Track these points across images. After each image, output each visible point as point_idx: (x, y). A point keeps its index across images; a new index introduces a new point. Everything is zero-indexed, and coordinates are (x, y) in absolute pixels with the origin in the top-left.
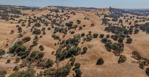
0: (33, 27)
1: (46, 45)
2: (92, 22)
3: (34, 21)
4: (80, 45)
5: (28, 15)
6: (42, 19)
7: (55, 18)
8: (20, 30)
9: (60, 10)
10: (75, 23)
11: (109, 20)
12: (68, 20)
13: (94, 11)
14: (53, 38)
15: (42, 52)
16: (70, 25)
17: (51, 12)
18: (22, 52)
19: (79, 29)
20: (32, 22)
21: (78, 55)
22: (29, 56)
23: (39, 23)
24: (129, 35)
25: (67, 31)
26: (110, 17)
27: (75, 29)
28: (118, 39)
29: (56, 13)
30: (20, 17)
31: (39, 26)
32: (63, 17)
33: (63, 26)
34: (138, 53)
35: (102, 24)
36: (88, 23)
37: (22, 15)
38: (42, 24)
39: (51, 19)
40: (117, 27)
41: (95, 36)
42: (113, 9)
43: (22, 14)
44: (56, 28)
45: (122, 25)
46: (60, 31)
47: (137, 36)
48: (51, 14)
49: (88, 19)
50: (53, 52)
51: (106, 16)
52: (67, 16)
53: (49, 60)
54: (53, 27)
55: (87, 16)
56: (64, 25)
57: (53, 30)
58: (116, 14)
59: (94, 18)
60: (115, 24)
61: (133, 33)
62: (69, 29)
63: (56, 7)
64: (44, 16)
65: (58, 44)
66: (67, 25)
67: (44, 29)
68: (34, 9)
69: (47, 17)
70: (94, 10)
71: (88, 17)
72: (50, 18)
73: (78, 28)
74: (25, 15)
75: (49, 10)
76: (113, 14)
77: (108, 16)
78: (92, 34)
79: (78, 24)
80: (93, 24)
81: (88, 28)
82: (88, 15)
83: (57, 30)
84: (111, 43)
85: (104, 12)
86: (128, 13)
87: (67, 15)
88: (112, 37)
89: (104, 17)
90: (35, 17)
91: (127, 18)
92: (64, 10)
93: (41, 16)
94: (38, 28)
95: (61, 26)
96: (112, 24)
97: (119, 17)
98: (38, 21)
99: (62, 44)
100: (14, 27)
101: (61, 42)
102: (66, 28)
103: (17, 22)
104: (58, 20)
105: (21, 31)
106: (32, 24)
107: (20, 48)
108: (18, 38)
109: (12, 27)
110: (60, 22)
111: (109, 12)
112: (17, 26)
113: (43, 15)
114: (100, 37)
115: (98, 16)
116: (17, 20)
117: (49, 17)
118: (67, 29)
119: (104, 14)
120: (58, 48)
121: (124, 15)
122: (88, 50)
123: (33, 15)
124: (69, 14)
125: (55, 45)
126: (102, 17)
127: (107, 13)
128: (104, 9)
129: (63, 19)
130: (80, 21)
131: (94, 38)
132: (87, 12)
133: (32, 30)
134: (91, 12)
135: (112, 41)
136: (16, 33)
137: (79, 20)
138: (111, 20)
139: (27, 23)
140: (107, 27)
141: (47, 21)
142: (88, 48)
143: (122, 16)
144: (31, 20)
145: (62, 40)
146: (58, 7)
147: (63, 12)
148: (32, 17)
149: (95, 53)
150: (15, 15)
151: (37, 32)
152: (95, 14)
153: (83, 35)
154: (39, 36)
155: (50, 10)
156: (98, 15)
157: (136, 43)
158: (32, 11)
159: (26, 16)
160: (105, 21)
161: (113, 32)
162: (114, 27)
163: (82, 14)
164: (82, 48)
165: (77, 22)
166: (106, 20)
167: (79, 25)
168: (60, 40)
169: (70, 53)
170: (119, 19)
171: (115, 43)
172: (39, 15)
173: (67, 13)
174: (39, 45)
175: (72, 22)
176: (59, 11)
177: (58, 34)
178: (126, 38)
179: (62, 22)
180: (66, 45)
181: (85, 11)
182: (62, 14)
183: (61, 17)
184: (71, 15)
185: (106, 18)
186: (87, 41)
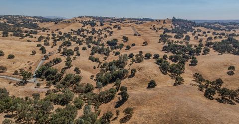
0: (61, 47)
1: (82, 69)
2: (146, 39)
3: (61, 38)
4: (127, 68)
5: (49, 30)
6: (72, 36)
7: (91, 34)
8: (43, 50)
9: (98, 23)
10: (120, 41)
11: (171, 37)
12: (110, 37)
13: (149, 24)
14: (91, 61)
15: (79, 75)
16: (113, 44)
17: (84, 26)
18: (52, 76)
19: (126, 49)
20: (58, 40)
21: (124, 79)
22: (62, 80)
23: (69, 40)
24: (195, 56)
25: (109, 52)
26: (173, 33)
27: (120, 49)
28: (178, 61)
29: (91, 28)
30: (38, 33)
31: (70, 44)
32: (102, 32)
33: (103, 45)
34: (201, 76)
35: (159, 42)
36: (139, 40)
37: (41, 31)
38: (73, 43)
39: (84, 36)
40: (180, 46)
41: (148, 56)
42: (177, 20)
43: (41, 29)
44: (93, 48)
45: (187, 43)
46: (99, 52)
47: (205, 57)
48: (84, 28)
49: (140, 35)
50: (92, 77)
51: (167, 31)
52: (108, 31)
53: (88, 84)
54: (89, 47)
55: (138, 31)
56: (105, 43)
57: (89, 50)
58: (183, 27)
59: (149, 33)
60: (178, 42)
61: (201, 53)
62: (112, 49)
63: (90, 17)
64: (74, 31)
65: (98, 68)
66: (109, 43)
67: (77, 49)
68: (57, 21)
69: (78, 32)
70: (149, 22)
71: (140, 33)
72: (83, 34)
73: (124, 48)
74: (46, 31)
75: (79, 22)
76: (179, 28)
77: (169, 31)
78: (144, 54)
79: (125, 42)
80: (146, 42)
81: (139, 48)
82: (139, 29)
83: (94, 50)
84: (168, 65)
85: (165, 24)
86: (202, 26)
87: (107, 29)
88: (171, 58)
89: (164, 33)
90: (60, 33)
91: (197, 33)
92: (104, 22)
93: (70, 32)
94: (68, 48)
95: (100, 45)
96: (173, 41)
97: (186, 33)
98: (66, 38)
99: (104, 67)
100: (34, 47)
101: (102, 64)
102: (108, 47)
103: (37, 39)
104: (95, 37)
105: (45, 52)
106: (59, 43)
107: (49, 72)
108: (42, 61)
109: (32, 47)
110: (98, 40)
111: (171, 25)
112: (39, 45)
113: (72, 30)
114: (154, 58)
115: (155, 31)
116: (35, 38)
117: (81, 33)
118: (110, 49)
119: (164, 28)
120: (99, 72)
121: (194, 29)
122: (138, 73)
123: (57, 30)
124: (111, 29)
125: (94, 68)
126: (161, 32)
127: (169, 26)
128: (164, 21)
129: (103, 35)
130: (128, 38)
131: (145, 59)
132: (139, 26)
133: (59, 50)
134: (144, 25)
135: (169, 62)
136: (39, 54)
137: (127, 36)
138: (173, 37)
139: (51, 42)
140: (166, 46)
141: (79, 39)
142: (137, 70)
143: (192, 31)
144: (56, 36)
145: (103, 62)
146: (94, 18)
147: (102, 25)
148: (56, 33)
149: (146, 76)
150: (32, 31)
151: (68, 53)
152: (151, 28)
153: (131, 56)
154: (72, 57)
155: (82, 22)
156: (155, 29)
157: (203, 65)
158: (56, 24)
159: (48, 32)
160: (163, 38)
161: (174, 52)
162: (176, 46)
163: (131, 28)
164: (130, 71)
165: (123, 39)
166: (166, 36)
167: (126, 44)
168: (100, 63)
169: (114, 77)
170: (185, 35)
171: (173, 65)
172: (66, 30)
173: (108, 28)
174: (73, 68)
175: (116, 40)
176: (95, 24)
177: (96, 55)
178: (189, 60)
179: (102, 40)
180: (108, 68)
181: (136, 24)
182: (101, 28)
183: (99, 32)
184: (113, 30)
185: (166, 33)
186: (136, 63)
